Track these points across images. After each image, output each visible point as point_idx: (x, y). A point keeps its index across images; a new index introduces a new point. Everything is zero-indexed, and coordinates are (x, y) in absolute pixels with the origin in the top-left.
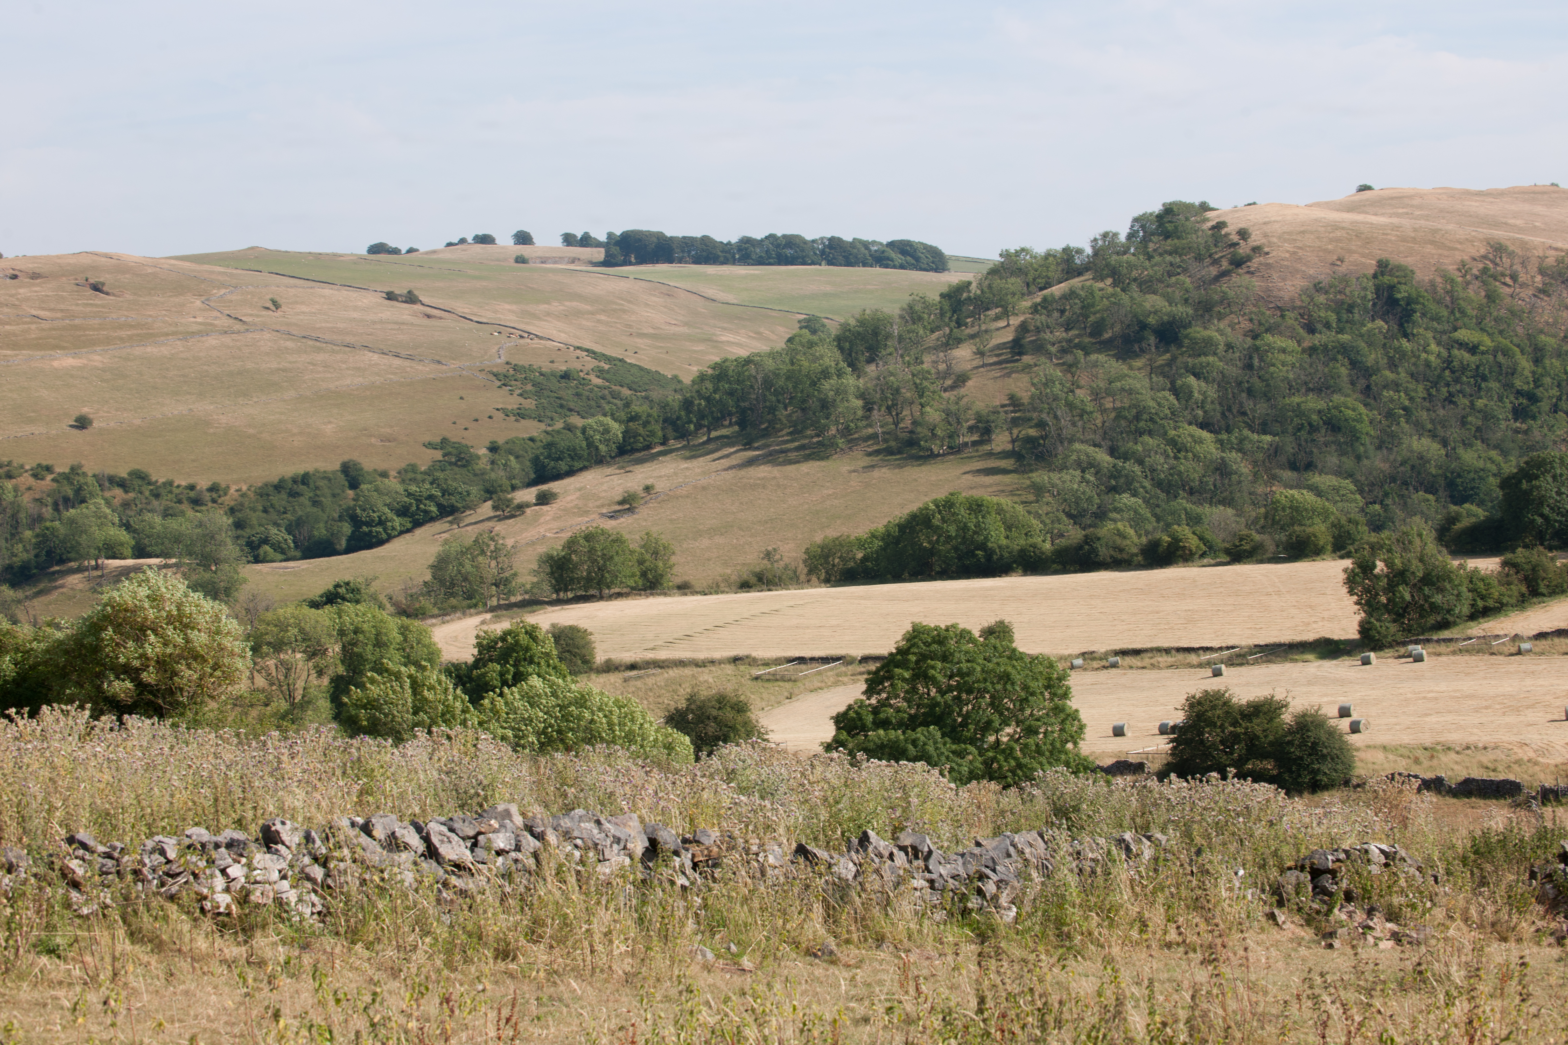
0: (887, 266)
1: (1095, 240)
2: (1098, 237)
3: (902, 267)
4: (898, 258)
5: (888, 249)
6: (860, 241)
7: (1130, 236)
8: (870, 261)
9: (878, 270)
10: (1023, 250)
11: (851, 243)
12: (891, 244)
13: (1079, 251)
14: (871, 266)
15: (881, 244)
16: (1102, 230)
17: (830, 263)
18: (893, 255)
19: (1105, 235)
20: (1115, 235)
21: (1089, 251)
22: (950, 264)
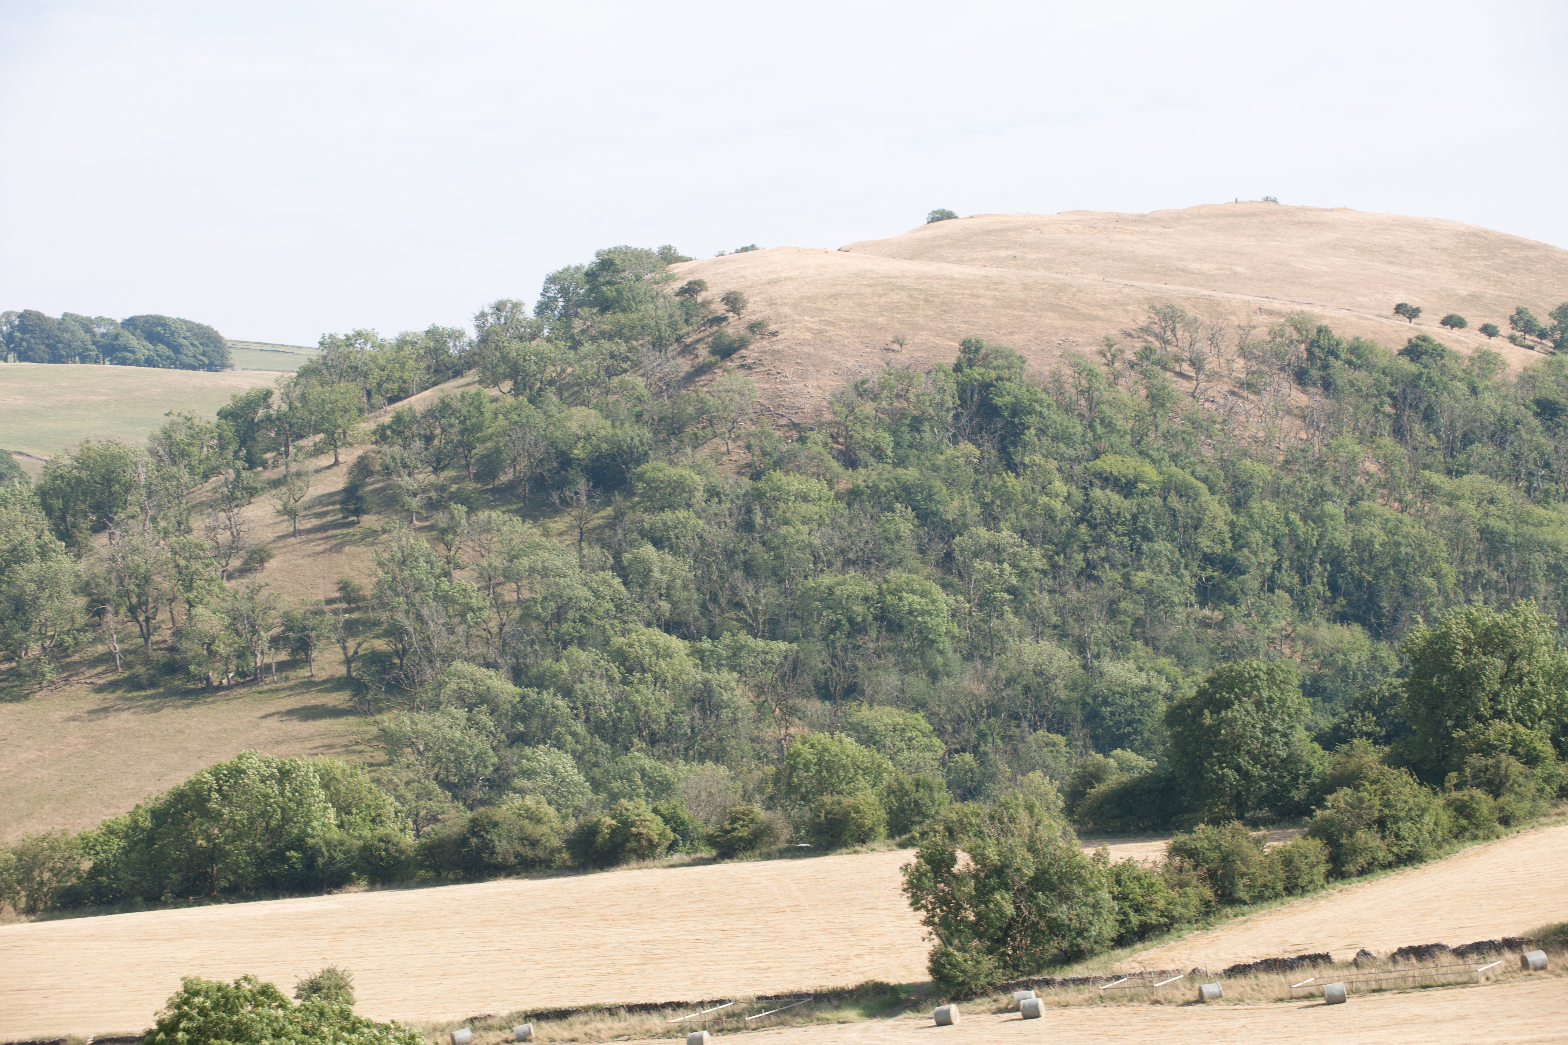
0: (123, 362)
1: (483, 315)
2: (487, 310)
3: (150, 362)
4: (142, 347)
5: (126, 333)
6: (76, 319)
7: (543, 308)
8: (94, 351)
9: (107, 369)
10: (359, 335)
11: (60, 323)
12: (131, 323)
13: (456, 335)
14: (96, 362)
15: (112, 322)
16: (494, 300)
17: (23, 357)
18: (134, 342)
19: (499, 308)
20: (517, 306)
21: (472, 334)
22: (234, 357)
